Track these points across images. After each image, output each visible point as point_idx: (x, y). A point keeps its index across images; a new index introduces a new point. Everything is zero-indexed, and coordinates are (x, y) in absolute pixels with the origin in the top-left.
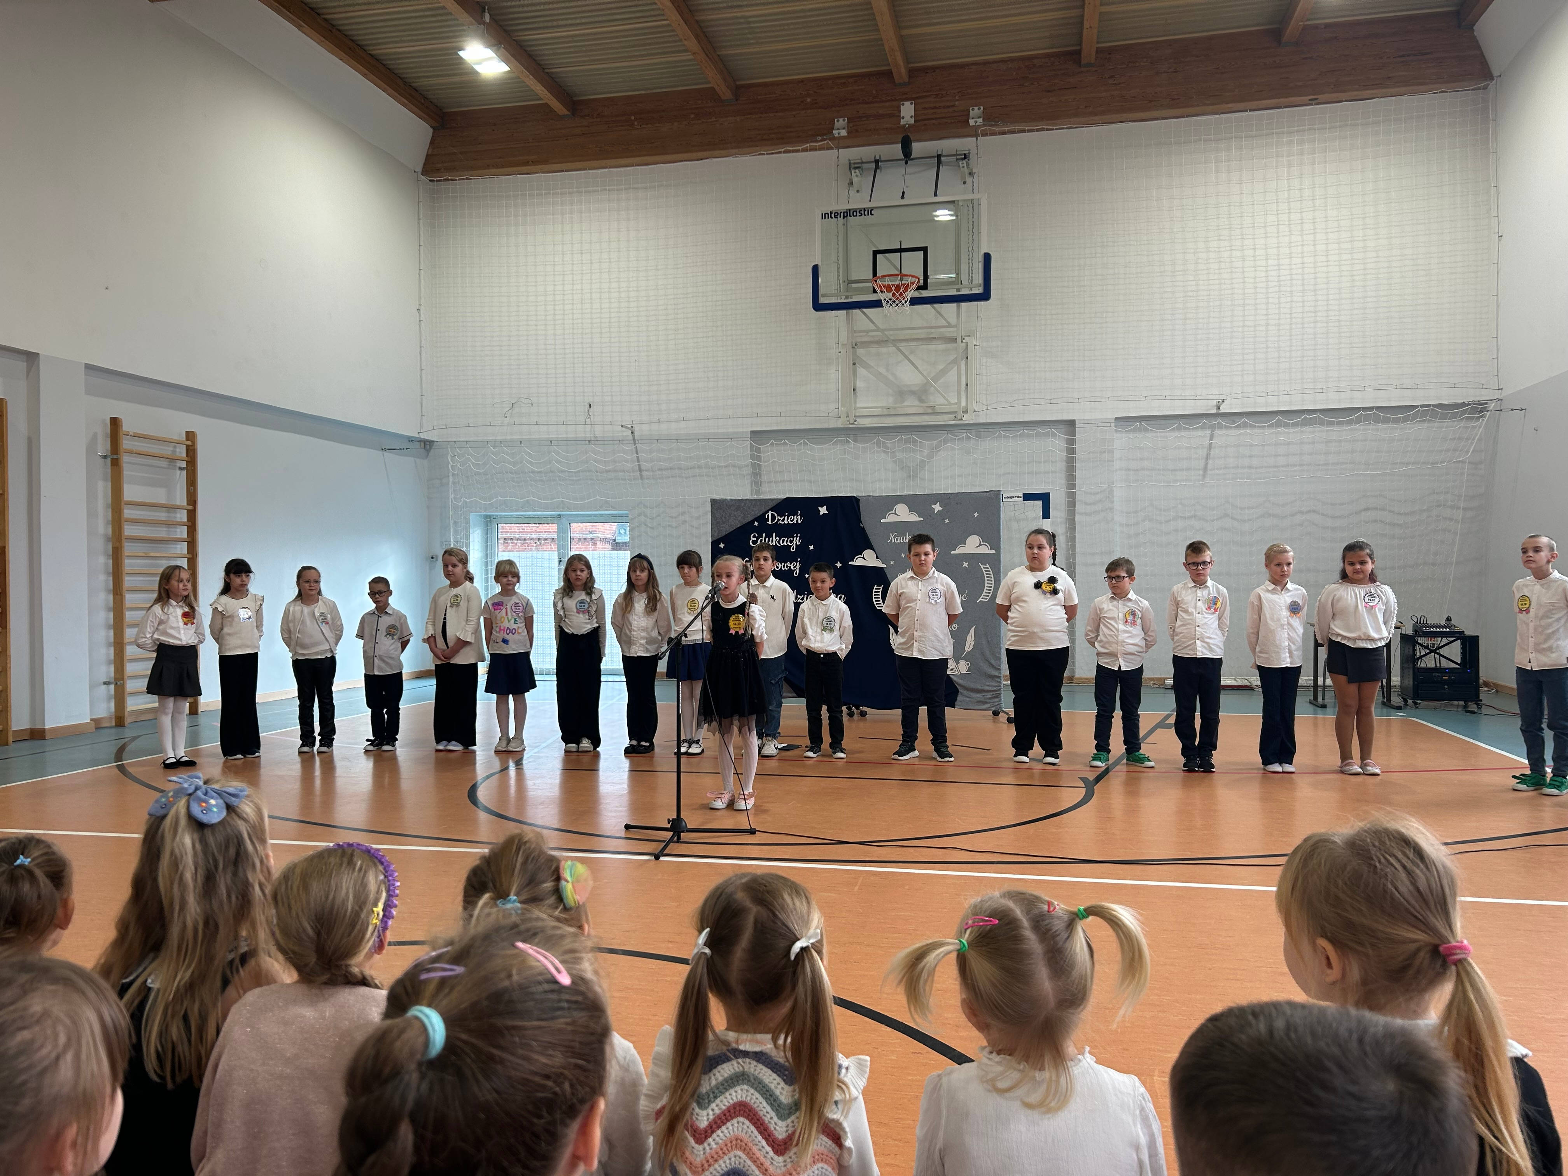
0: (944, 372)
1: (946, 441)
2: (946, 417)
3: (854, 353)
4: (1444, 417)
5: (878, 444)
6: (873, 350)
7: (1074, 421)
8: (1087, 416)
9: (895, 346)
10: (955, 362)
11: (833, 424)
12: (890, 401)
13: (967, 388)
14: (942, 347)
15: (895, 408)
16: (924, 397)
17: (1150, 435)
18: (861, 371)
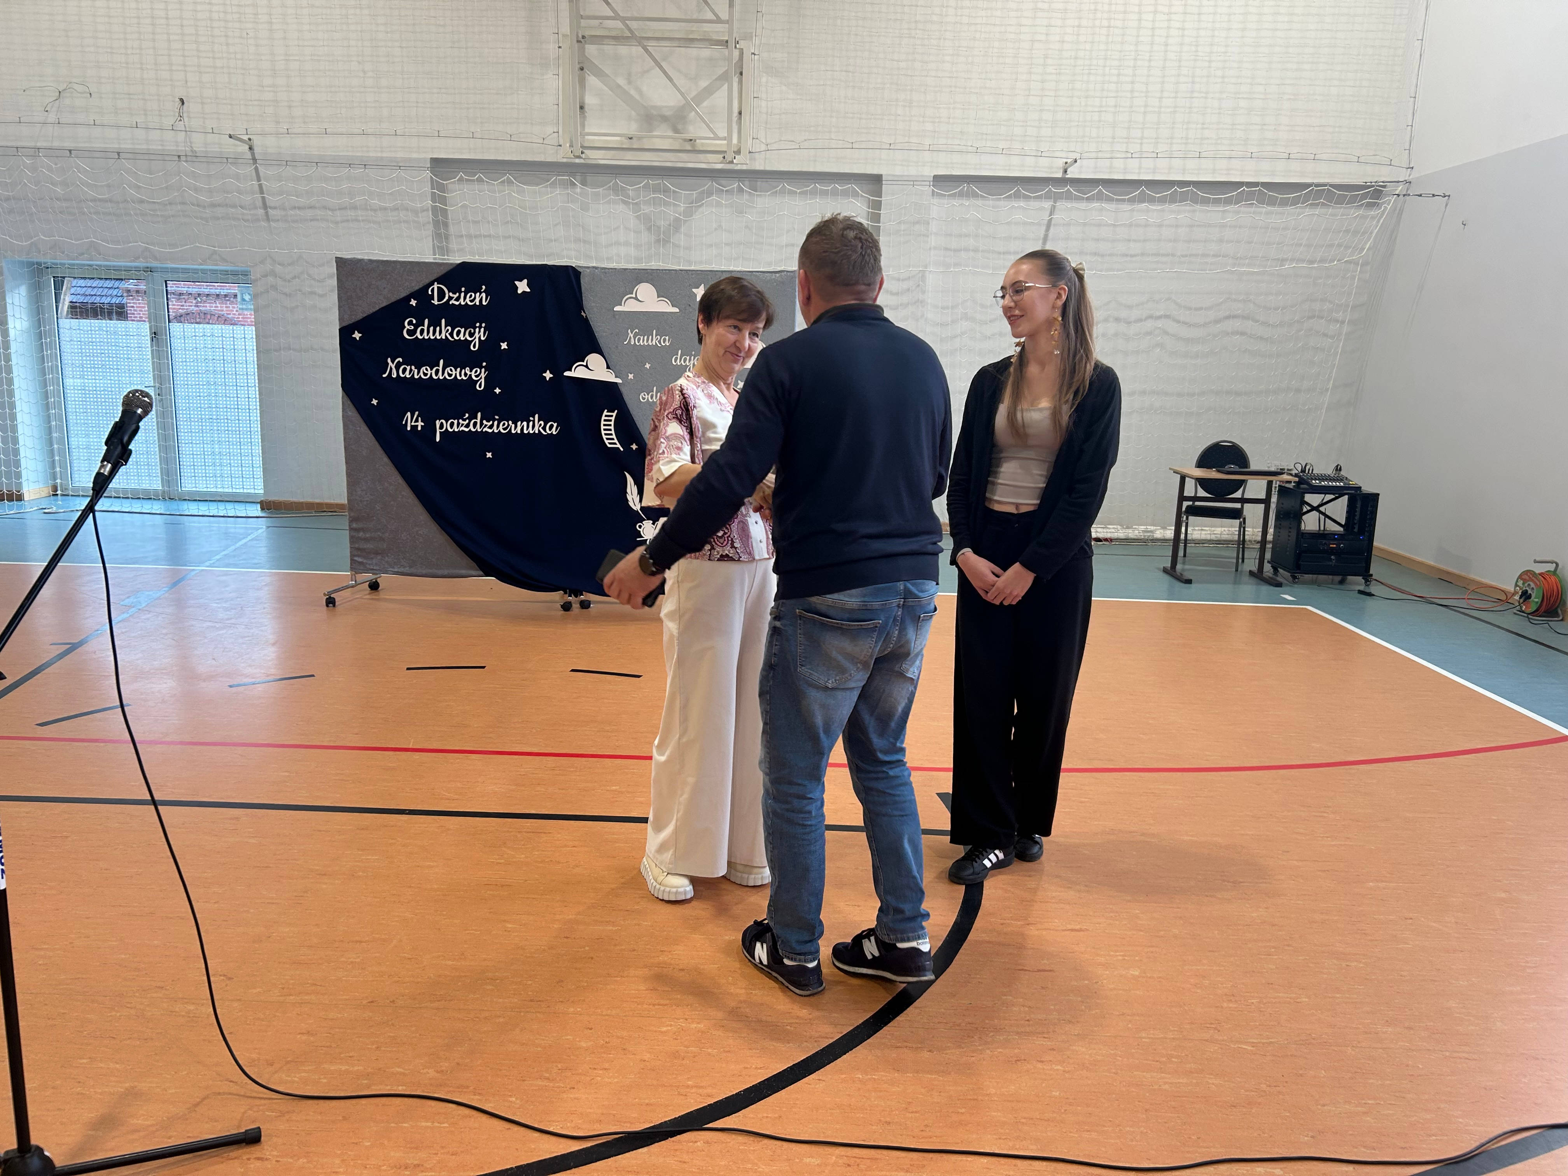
0: (708, 91)
1: (710, 194)
2: (711, 157)
3: (582, 51)
4: (1340, 201)
5: (616, 190)
6: (609, 48)
7: (882, 175)
8: (898, 171)
9: (640, 44)
10: (725, 77)
11: (551, 156)
12: (633, 128)
13: (740, 118)
14: (706, 53)
15: (640, 138)
16: (680, 127)
17: (979, 202)
18: (592, 81)
